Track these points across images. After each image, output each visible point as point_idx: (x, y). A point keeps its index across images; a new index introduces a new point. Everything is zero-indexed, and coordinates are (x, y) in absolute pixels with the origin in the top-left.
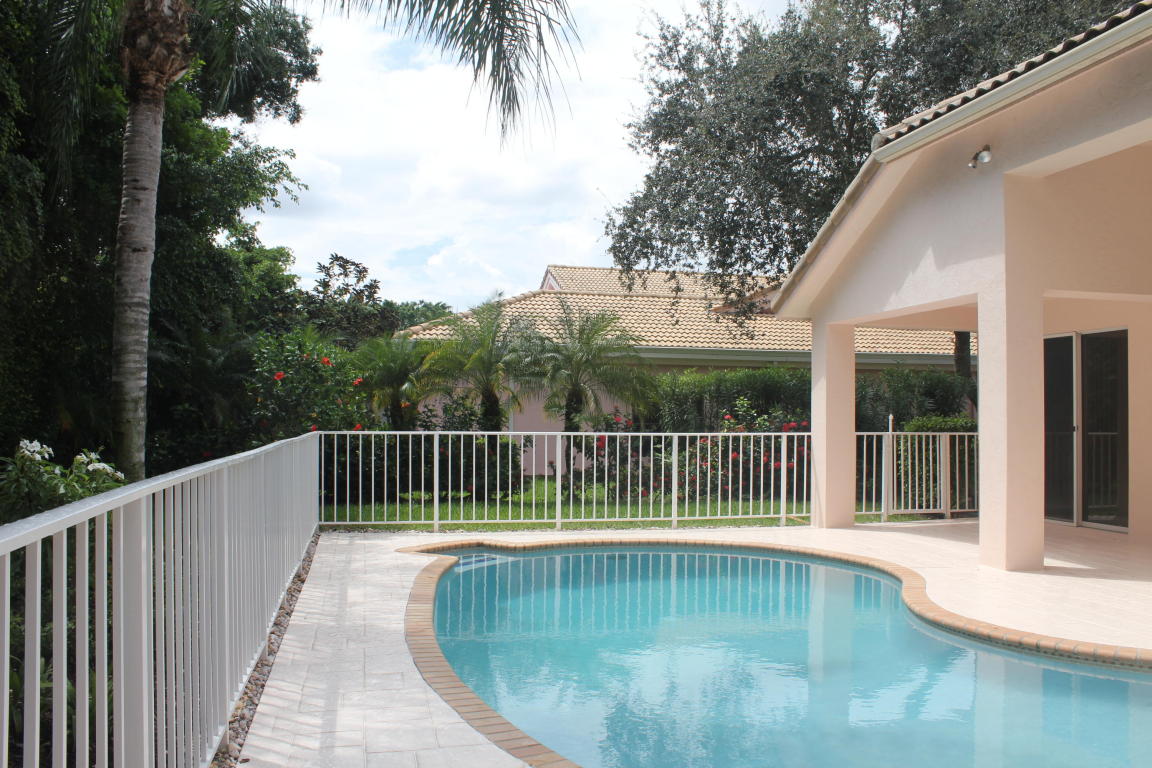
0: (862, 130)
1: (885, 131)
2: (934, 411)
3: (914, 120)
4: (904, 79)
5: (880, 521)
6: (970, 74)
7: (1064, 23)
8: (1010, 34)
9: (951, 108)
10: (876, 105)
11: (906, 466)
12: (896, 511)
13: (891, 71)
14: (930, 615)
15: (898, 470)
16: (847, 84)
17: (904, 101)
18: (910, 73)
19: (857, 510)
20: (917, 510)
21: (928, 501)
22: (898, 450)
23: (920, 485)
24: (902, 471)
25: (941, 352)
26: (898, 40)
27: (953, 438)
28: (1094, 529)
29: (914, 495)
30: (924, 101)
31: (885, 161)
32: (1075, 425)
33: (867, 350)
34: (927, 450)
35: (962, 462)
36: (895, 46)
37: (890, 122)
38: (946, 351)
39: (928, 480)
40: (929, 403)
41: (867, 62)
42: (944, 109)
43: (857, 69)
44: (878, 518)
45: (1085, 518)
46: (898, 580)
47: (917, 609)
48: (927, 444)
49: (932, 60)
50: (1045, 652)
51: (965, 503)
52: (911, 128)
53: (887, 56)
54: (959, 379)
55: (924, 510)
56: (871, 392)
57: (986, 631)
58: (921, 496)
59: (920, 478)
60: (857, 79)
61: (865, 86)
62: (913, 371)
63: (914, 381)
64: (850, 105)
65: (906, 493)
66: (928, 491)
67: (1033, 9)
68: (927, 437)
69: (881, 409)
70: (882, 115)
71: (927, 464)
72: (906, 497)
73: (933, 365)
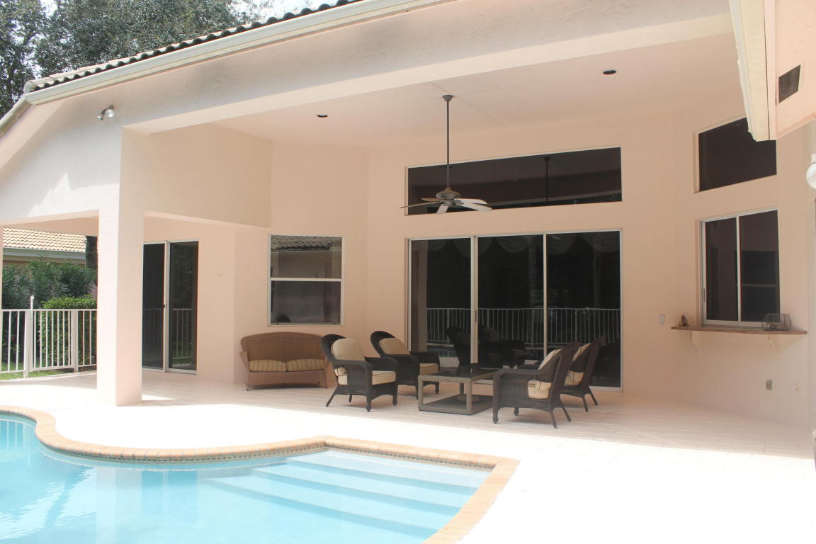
0: (21, 75)
1: (39, 81)
2: (67, 293)
3: (60, 76)
4: (58, 44)
5: (22, 377)
6: (108, 53)
7: (173, 34)
8: (138, 31)
9: (88, 74)
10: (33, 59)
11: (44, 334)
12: (35, 369)
13: (48, 36)
14: (57, 444)
15: (38, 338)
16: (9, 37)
17: (57, 61)
18: (63, 41)
19: (3, 370)
20: (53, 367)
21: (61, 360)
22: (38, 323)
23: (55, 348)
24: (41, 338)
25: (76, 250)
26: (56, 14)
27: (80, 313)
28: (178, 373)
29: (50, 356)
30: (73, 64)
31: (34, 103)
32: (165, 303)
33: (17, 246)
34: (61, 322)
35: (87, 330)
36: (53, 19)
37: (45, 74)
38: (80, 250)
39: (61, 345)
40: (64, 287)
41: (28, 24)
42: (83, 74)
43: (19, 27)
44: (21, 375)
45: (170, 366)
46: (34, 421)
47: (47, 441)
48: (61, 318)
49: (81, 35)
50: (139, 460)
51: (88, 360)
52: (57, 83)
53: (45, 24)
54: (87, 270)
55: (58, 367)
56: (17, 278)
57: (98, 451)
58: (55, 356)
59: (55, 343)
60: (19, 35)
61: (26, 42)
62: (54, 263)
63: (54, 271)
64: (11, 54)
65: (44, 355)
66: (61, 352)
67: (154, 19)
68: (61, 312)
69: (25, 291)
70: (38, 68)
71: (61, 333)
72: (44, 358)
73: (68, 260)
